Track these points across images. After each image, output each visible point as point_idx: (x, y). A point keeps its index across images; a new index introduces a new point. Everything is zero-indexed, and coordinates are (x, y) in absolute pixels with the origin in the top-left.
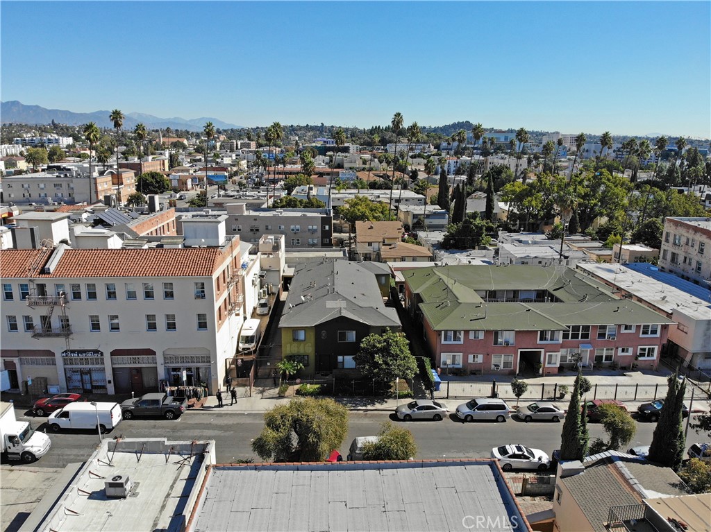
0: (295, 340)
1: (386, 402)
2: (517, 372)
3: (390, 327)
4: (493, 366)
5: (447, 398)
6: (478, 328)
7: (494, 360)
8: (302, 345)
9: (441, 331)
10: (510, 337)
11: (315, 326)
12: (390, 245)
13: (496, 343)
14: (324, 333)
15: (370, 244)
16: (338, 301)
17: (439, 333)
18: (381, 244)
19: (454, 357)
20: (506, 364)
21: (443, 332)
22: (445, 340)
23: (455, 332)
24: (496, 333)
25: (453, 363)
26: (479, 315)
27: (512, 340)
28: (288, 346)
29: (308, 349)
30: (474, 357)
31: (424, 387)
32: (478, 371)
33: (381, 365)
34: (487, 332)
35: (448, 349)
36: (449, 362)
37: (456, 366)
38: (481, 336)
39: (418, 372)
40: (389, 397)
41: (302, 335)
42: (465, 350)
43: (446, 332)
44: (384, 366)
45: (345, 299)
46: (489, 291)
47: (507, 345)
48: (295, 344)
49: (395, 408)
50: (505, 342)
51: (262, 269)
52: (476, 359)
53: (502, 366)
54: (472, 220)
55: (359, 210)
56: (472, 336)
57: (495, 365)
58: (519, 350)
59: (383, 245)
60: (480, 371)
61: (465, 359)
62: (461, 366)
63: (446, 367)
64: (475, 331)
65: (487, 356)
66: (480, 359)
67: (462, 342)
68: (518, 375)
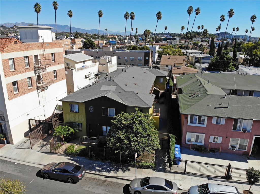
0: (72, 111)
1: (129, 170)
2: (250, 154)
3: (139, 107)
4: (230, 147)
5: (184, 174)
6: (220, 115)
7: (232, 142)
8: (77, 115)
9: (188, 115)
10: (248, 125)
11: (85, 102)
12: (178, 67)
13: (235, 129)
14: (92, 109)
15: (167, 66)
16: (111, 86)
17: (186, 116)
18: (173, 66)
19: (197, 136)
20: (241, 147)
21: (189, 116)
22: (191, 122)
23: (200, 117)
24: (236, 120)
25: (197, 141)
26: (223, 105)
27: (249, 128)
28: (67, 115)
29: (81, 119)
30: (215, 138)
31: (166, 160)
32: (216, 149)
33: (124, 140)
34: (228, 119)
35: (193, 130)
36: (193, 140)
37: (198, 144)
38: (223, 122)
39: (160, 149)
40: (133, 166)
41: (76, 108)
42: (207, 132)
43: (192, 116)
44: (126, 142)
45: (117, 85)
46: (233, 90)
47: (245, 131)
48: (72, 114)
49: (132, 179)
50: (243, 129)
51: (99, 71)
52: (216, 140)
53: (237, 148)
54: (225, 55)
55: (166, 51)
56: (214, 121)
57: (232, 147)
58: (255, 137)
59: (174, 67)
60: (219, 149)
61: (207, 139)
62: (202, 144)
63: (190, 143)
64: (218, 117)
65: (227, 138)
66: (219, 140)
67: (205, 125)
68: (250, 155)
